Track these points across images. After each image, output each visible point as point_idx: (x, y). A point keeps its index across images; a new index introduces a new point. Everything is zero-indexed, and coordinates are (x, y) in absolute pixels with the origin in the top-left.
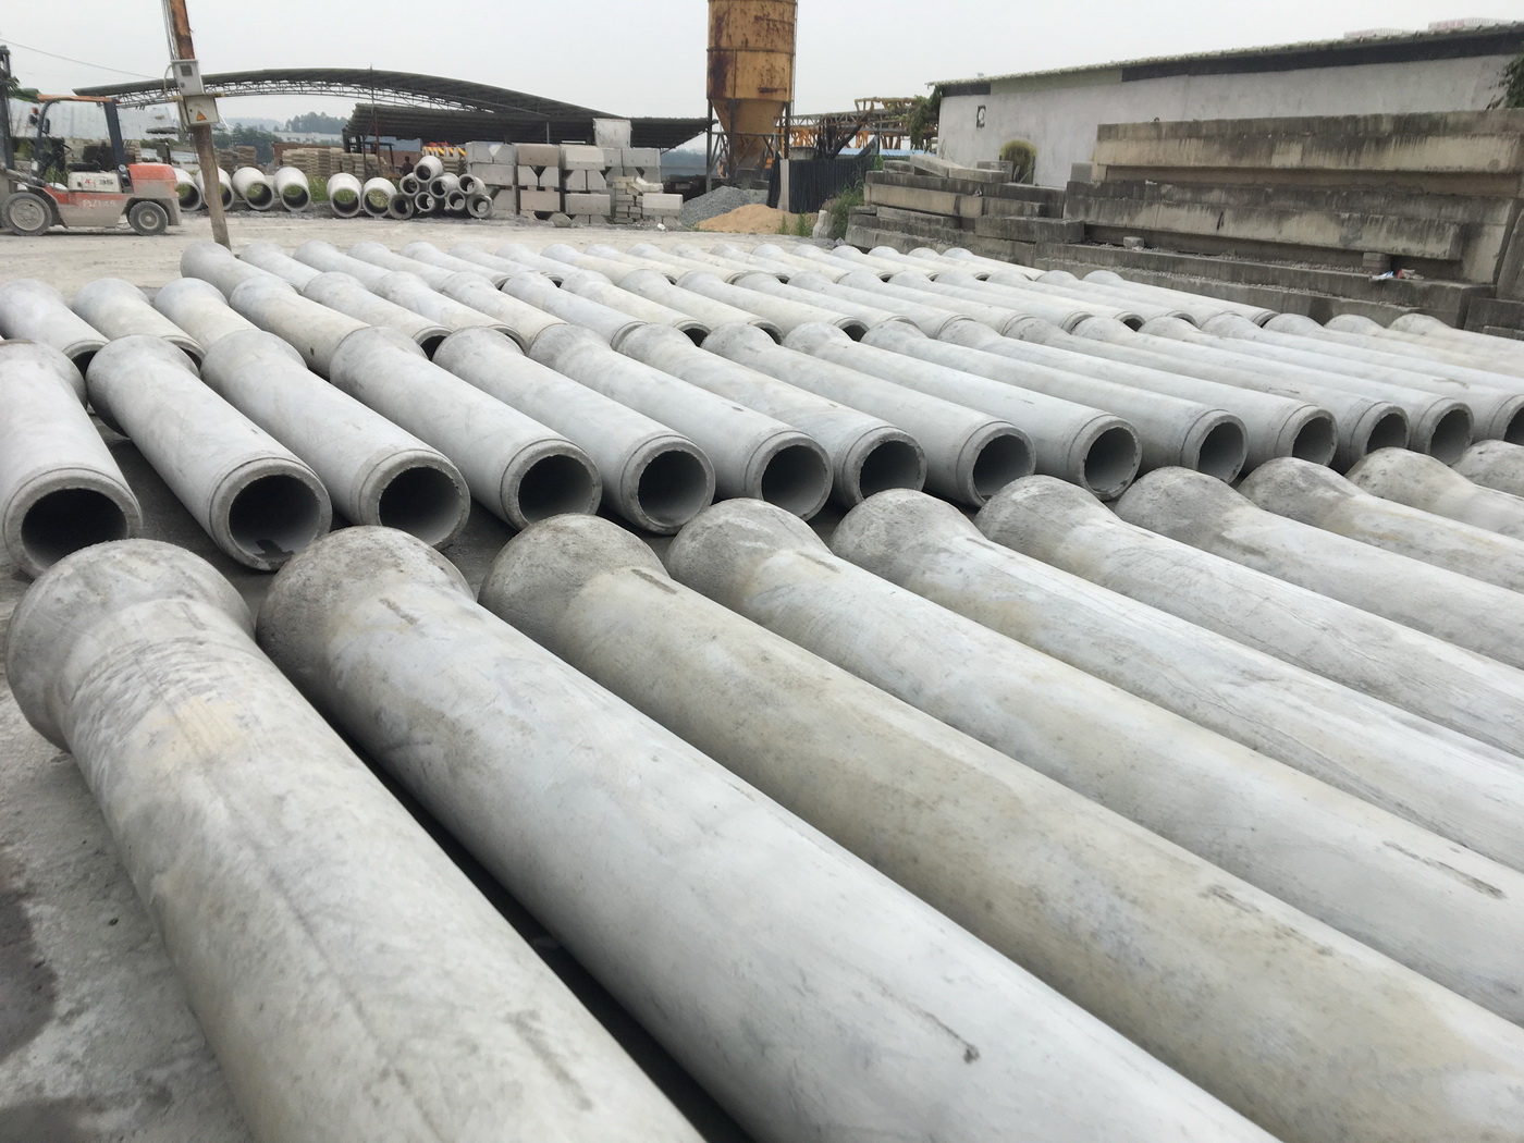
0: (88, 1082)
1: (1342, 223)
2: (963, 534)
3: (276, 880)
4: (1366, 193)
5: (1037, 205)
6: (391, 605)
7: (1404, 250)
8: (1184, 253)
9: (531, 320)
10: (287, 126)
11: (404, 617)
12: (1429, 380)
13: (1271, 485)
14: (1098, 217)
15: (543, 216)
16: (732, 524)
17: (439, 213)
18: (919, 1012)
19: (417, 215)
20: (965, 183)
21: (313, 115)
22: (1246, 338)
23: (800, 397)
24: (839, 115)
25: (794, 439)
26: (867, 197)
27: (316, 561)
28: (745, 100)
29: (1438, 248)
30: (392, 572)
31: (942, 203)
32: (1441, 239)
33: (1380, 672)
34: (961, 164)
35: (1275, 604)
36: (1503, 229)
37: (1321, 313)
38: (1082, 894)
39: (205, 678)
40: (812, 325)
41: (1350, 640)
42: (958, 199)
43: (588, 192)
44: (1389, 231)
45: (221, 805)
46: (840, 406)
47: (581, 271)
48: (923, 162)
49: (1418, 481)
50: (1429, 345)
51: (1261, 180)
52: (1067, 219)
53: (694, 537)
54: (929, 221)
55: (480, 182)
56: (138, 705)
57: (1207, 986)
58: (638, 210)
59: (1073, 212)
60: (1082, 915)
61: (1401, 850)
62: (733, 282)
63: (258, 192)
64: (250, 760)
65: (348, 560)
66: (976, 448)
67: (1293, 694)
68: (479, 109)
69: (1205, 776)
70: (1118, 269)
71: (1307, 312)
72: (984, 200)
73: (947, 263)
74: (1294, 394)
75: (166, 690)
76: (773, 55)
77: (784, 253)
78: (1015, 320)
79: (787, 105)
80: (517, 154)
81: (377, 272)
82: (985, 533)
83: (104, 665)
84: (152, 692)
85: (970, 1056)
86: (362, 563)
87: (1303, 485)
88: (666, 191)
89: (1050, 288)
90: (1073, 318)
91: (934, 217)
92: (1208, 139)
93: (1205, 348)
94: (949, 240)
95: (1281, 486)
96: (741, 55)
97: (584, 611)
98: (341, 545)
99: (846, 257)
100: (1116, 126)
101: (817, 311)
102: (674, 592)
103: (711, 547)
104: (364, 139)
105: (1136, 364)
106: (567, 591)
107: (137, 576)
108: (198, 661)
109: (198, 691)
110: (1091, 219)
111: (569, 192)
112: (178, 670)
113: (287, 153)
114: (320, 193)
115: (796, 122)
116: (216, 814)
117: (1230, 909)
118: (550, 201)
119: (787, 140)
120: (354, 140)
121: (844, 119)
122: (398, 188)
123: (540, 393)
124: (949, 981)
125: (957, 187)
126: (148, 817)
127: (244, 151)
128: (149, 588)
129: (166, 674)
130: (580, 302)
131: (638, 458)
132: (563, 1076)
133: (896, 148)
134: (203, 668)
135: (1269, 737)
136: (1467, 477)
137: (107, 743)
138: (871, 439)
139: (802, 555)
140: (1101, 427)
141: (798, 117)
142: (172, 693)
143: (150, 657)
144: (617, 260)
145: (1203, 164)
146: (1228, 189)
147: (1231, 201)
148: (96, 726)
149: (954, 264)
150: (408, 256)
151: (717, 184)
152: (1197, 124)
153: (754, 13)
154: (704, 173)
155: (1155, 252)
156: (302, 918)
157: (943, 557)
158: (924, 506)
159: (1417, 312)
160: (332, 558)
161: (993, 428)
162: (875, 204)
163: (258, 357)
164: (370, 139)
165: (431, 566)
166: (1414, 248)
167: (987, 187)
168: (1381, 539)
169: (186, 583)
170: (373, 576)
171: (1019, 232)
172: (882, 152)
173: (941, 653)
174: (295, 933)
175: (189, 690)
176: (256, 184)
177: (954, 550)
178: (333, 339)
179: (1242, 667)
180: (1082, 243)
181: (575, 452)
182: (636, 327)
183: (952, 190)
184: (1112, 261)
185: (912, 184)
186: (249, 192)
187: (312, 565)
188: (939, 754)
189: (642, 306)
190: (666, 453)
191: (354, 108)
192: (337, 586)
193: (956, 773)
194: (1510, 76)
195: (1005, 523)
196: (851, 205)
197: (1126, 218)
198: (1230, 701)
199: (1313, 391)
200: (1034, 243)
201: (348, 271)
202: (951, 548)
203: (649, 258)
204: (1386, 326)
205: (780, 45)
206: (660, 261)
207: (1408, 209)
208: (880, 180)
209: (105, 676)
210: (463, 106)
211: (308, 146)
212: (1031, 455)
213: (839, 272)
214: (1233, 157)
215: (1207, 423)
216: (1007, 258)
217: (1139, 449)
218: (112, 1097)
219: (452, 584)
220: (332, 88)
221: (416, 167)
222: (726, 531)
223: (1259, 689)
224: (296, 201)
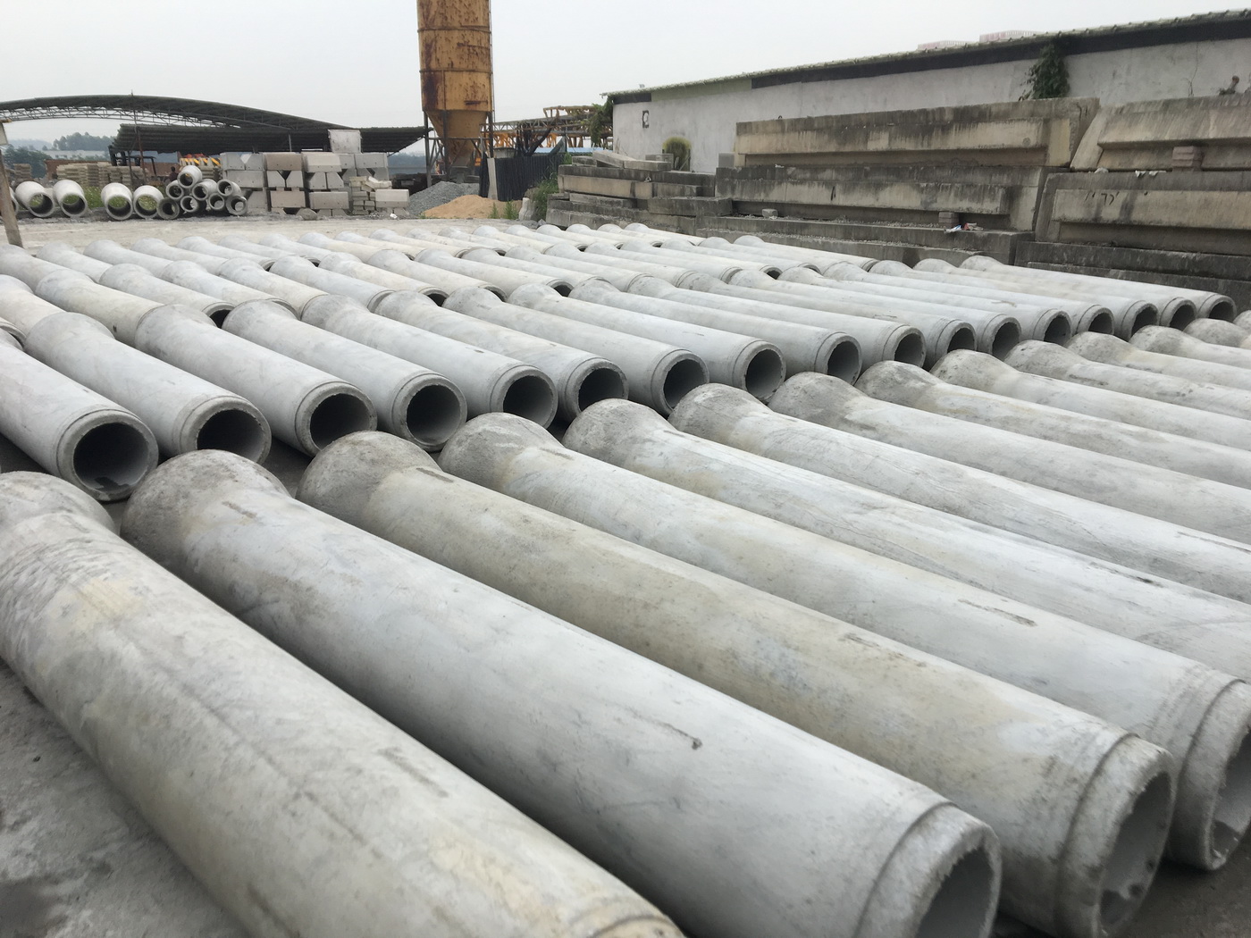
0: (43, 865)
1: (921, 190)
2: (660, 429)
3: (188, 690)
4: (938, 167)
5: (694, 187)
6: (231, 506)
7: (968, 209)
8: (808, 219)
9: (301, 294)
10: (55, 146)
11: (245, 513)
12: (989, 303)
13: (878, 381)
14: (742, 194)
15: (291, 211)
16: (489, 432)
17: (202, 213)
18: (660, 724)
19: (182, 216)
20: (638, 172)
21: (78, 135)
22: (856, 280)
23: (527, 341)
24: (533, 121)
25: (526, 371)
26: (560, 185)
27: (166, 478)
28: (455, 111)
29: (991, 206)
30: (229, 483)
31: (621, 188)
32: (993, 200)
33: (957, 501)
34: (633, 157)
35: (883, 460)
36: (1036, 189)
37: (911, 259)
38: (762, 649)
39: (99, 564)
40: (530, 286)
41: (934, 480)
42: (633, 185)
43: (328, 190)
44: (956, 195)
45: (133, 648)
46: (558, 345)
47: (335, 253)
48: (603, 156)
49: (980, 372)
50: (989, 278)
51: (860, 161)
52: (718, 197)
53: (460, 443)
54: (611, 203)
55: (236, 186)
56: (47, 590)
57: (848, 695)
58: (372, 203)
59: (723, 191)
60: (763, 662)
61: (970, 603)
62: (460, 257)
63: (39, 202)
64: (149, 615)
65: (192, 476)
66: (665, 371)
67: (897, 515)
68: (228, 125)
69: (840, 571)
70: (759, 234)
71: (901, 259)
72: (653, 185)
73: (629, 235)
74: (893, 318)
75: (68, 576)
76: (474, 75)
77: (498, 233)
78: (685, 275)
79: (489, 114)
80: (266, 162)
81: (161, 263)
82: (677, 428)
83: (10, 565)
84: (56, 579)
85: (696, 745)
86: (203, 477)
87: (900, 379)
88: (394, 187)
89: (709, 250)
90: (729, 272)
91: (615, 200)
92: (819, 131)
93: (828, 288)
94: (628, 217)
95: (885, 381)
96: (448, 75)
97: (383, 501)
98: (186, 465)
99: (549, 233)
100: (750, 123)
101: (531, 276)
102: (451, 481)
103: (474, 450)
104: (129, 153)
105: (778, 303)
106: (367, 488)
107: (25, 498)
108: (90, 554)
109: (96, 574)
110: (737, 197)
111: (312, 191)
112: (75, 562)
113: (61, 168)
114: (96, 201)
115: (497, 128)
116: (131, 655)
117: (860, 646)
118: (297, 199)
119: (491, 143)
120: (119, 155)
121: (537, 124)
122: (164, 193)
123: (317, 348)
124: (679, 703)
125: (632, 175)
126: (71, 666)
127: (19, 168)
128: (36, 506)
129: (65, 565)
130: (338, 278)
131: (405, 392)
132: (425, 781)
133: (579, 146)
134: (95, 558)
135: (883, 546)
136: (1014, 367)
137: (24, 621)
138: (585, 368)
139: (544, 450)
140: (755, 350)
141: (500, 124)
142: (74, 578)
143: (49, 556)
144: (362, 243)
145: (817, 150)
146: (837, 169)
147: (840, 177)
148: (11, 610)
149: (634, 235)
150: (183, 248)
151: (436, 180)
152: (810, 119)
153: (456, 41)
154: (424, 172)
155: (786, 220)
156: (213, 711)
157: (648, 445)
158: (631, 410)
159: (980, 254)
160: (179, 475)
161: (676, 355)
162: (567, 191)
163: (75, 334)
164: (135, 153)
165: (258, 476)
166: (976, 207)
167: (655, 175)
168: (956, 413)
169: (65, 501)
170: (214, 486)
171: (682, 209)
172: (570, 150)
173: (653, 509)
174: (211, 722)
175: (88, 573)
176: (37, 196)
177: (656, 440)
178: (134, 318)
179: (862, 501)
180: (731, 215)
181: (353, 391)
182: (387, 295)
183: (628, 178)
184: (755, 228)
185: (596, 175)
186: (31, 201)
187: (163, 482)
188: (658, 571)
189: (389, 278)
190: (427, 387)
191: (119, 128)
192: (186, 496)
193: (671, 582)
194: (1035, 76)
195: (690, 419)
196: (548, 192)
197: (762, 194)
198: (855, 525)
199: (906, 316)
200: (695, 217)
201: (135, 262)
202: (653, 438)
203: (389, 241)
204: (957, 266)
205: (480, 66)
206: (398, 243)
207: (970, 177)
208: (570, 172)
209: (13, 572)
210: (214, 123)
211: (76, 162)
212: (705, 374)
213: (544, 245)
214: (839, 144)
215: (831, 343)
216: (675, 230)
217: (784, 365)
218: (63, 874)
219: (277, 489)
220: (97, 112)
221: (180, 175)
222: (484, 437)
223: (874, 515)
224: (74, 208)
